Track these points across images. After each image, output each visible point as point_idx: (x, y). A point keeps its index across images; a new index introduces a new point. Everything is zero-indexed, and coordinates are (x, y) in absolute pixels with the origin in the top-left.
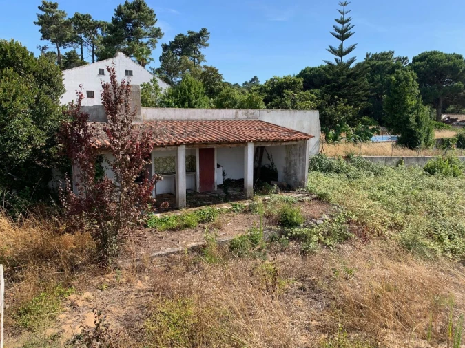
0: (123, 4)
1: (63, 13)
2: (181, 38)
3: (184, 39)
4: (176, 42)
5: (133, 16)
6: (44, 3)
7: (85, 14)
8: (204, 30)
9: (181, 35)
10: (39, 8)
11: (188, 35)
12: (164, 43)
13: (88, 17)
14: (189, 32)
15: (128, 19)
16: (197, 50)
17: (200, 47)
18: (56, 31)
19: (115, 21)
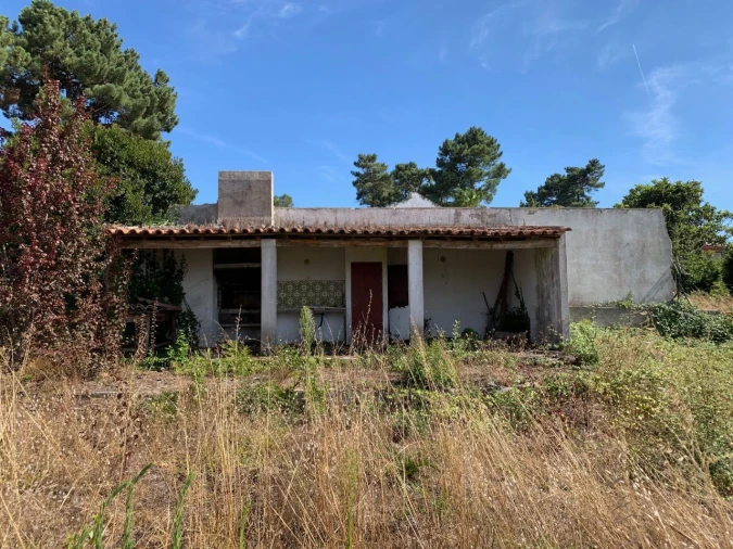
0: (452, 138)
1: (383, 165)
2: (556, 181)
3: (561, 181)
4: (547, 187)
5: (465, 152)
6: (361, 158)
7: (407, 162)
8: (594, 163)
9: (557, 176)
10: (355, 164)
11: (566, 174)
12: (529, 191)
13: (412, 165)
14: (568, 170)
15: (458, 159)
16: (583, 195)
17: (589, 191)
18: (371, 190)
19: (440, 163)
